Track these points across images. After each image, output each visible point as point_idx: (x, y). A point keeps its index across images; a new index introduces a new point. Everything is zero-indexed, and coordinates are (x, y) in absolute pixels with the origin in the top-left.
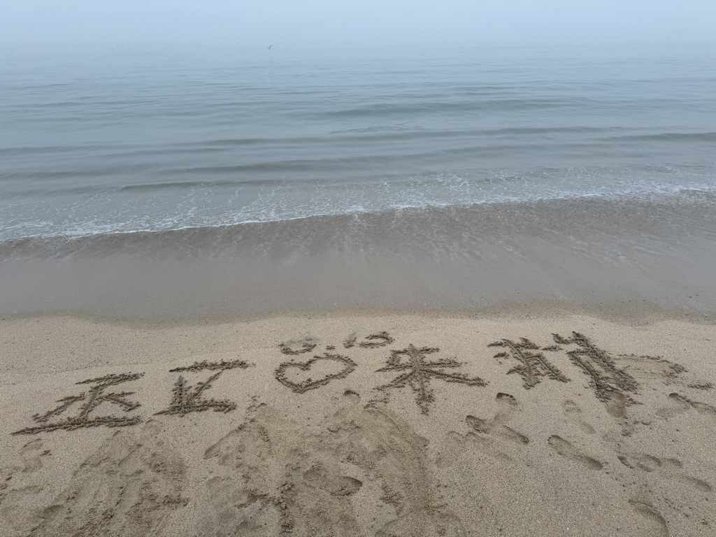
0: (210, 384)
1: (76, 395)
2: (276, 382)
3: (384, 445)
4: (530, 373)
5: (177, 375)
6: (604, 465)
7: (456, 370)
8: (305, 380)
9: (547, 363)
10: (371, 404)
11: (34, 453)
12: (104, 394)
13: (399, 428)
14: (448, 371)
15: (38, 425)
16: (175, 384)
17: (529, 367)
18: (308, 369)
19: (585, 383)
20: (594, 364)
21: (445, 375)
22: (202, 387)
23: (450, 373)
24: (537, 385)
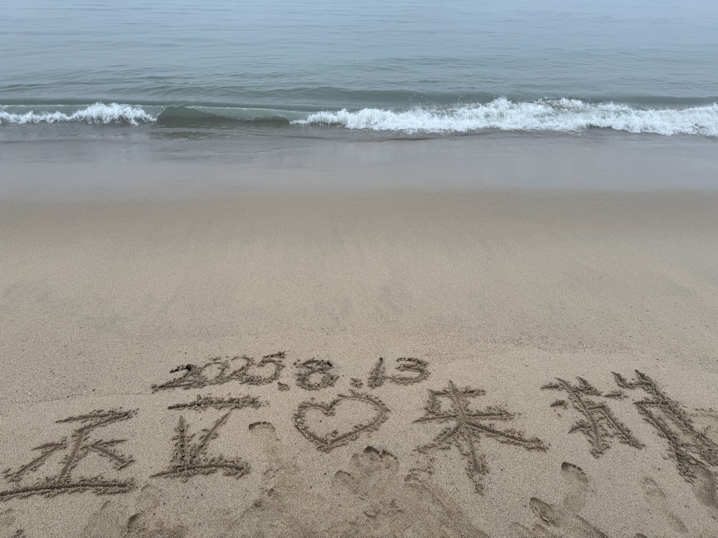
0: (217, 431)
2: (296, 432)
7: (509, 425)
8: (330, 431)
9: (613, 418)
10: (413, 474)
12: (89, 441)
16: (176, 430)
17: (594, 424)
18: (332, 414)
19: (663, 451)
20: (668, 421)
21: (497, 432)
22: (208, 436)
23: (502, 430)
24: (607, 452)
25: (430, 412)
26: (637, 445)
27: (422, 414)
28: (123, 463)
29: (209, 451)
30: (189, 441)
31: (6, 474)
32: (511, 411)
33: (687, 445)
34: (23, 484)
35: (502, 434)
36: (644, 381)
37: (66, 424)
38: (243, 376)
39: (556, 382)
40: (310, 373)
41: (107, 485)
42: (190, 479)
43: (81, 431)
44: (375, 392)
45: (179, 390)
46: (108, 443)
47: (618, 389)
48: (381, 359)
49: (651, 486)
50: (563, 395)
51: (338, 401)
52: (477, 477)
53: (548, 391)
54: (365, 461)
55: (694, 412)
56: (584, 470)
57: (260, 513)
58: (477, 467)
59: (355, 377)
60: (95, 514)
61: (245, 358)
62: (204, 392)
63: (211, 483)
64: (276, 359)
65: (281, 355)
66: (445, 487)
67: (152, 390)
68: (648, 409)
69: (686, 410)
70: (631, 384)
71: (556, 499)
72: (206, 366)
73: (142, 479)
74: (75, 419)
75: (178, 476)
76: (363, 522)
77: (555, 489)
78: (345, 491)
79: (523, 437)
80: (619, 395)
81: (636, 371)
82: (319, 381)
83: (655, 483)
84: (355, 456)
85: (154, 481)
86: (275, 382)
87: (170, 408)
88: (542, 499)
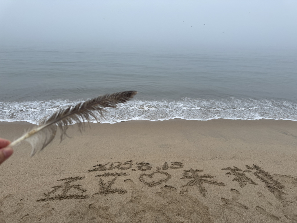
0: (113, 182)
1: (59, 185)
2: (140, 182)
3: (191, 209)
4: (241, 181)
5: (99, 178)
6: (280, 218)
7: (212, 179)
8: (152, 181)
9: (246, 177)
10: (181, 192)
11: (47, 210)
12: (70, 185)
14: (209, 179)
15: (46, 198)
16: (99, 182)
17: (240, 178)
18: (152, 177)
19: (264, 186)
20: (265, 178)
21: (208, 181)
22: (111, 183)
23: (210, 180)
24: (245, 186)
25: (185, 176)
26: (255, 184)
27: (183, 177)
28: (83, 191)
29: (112, 187)
30: (105, 185)
31: (44, 194)
32: (212, 175)
33: (272, 184)
34: (50, 197)
35: (210, 182)
36: (256, 167)
37: (61, 181)
38: (118, 167)
39: (226, 168)
40: (142, 166)
41: (79, 196)
42: (107, 195)
43: (67, 182)
44: (165, 171)
45: (98, 171)
46: (77, 186)
47: (248, 169)
48: (166, 162)
49: (260, 195)
50: (229, 171)
51: (153, 173)
52: (203, 193)
53: (224, 170)
54: (165, 189)
55: (273, 175)
56: (238, 191)
57: (132, 203)
58: (203, 191)
59: (158, 167)
60: (77, 204)
61: (118, 162)
62: (107, 172)
63: (114, 196)
64: (130, 163)
65: (131, 161)
66: (193, 195)
67: (88, 172)
68: (258, 174)
69: (271, 175)
70: (252, 168)
71: (230, 198)
72: (105, 165)
73: (91, 195)
74: (64, 180)
75: (103, 194)
76: (167, 204)
77: (229, 196)
78: (160, 197)
79: (217, 182)
80: (248, 171)
81: (253, 165)
82: (145, 168)
84: (162, 188)
85: (95, 195)
86: (130, 169)
87: (96, 176)
88: (225, 198)
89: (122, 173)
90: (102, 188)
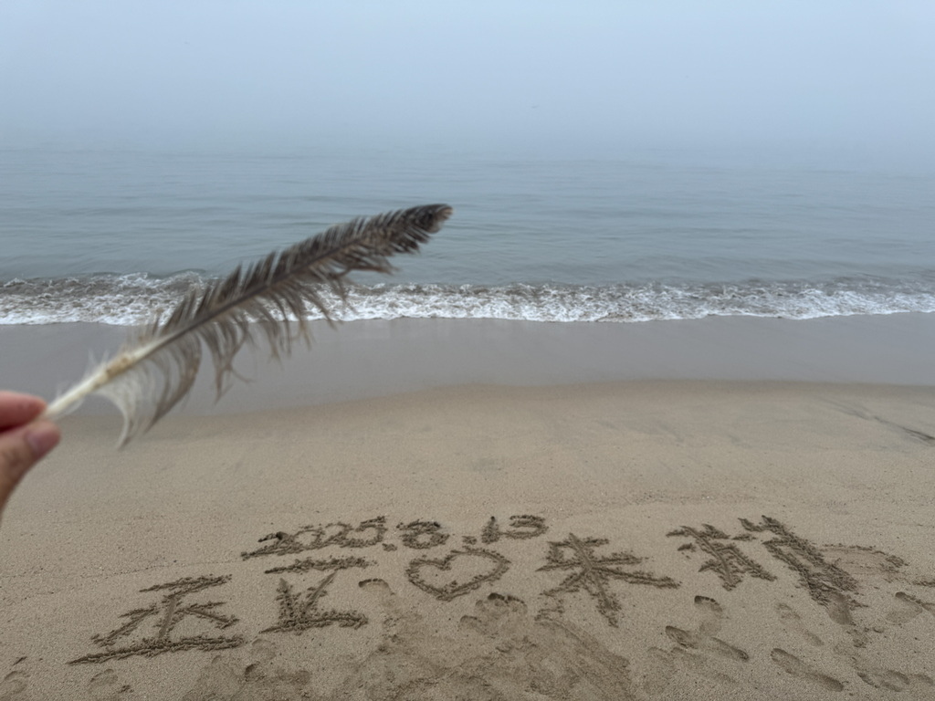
0: (324, 589)
1: (145, 607)
2: (411, 585)
3: (575, 669)
4: (726, 569)
5: (276, 577)
6: (845, 684)
7: (637, 568)
8: (449, 583)
9: (743, 556)
10: (542, 614)
11: (108, 690)
12: (184, 605)
13: (587, 645)
14: (626, 568)
16: (278, 590)
17: (724, 562)
18: (448, 568)
19: (795, 582)
20: (798, 557)
21: (626, 574)
22: (315, 594)
23: (631, 572)
24: (739, 585)
25: (553, 561)
26: (768, 577)
27: (545, 563)
28: (226, 622)
29: (319, 607)
30: (295, 599)
31: (96, 639)
32: (637, 556)
33: (819, 575)
34: (116, 647)
35: (630, 576)
36: (771, 524)
37: (152, 592)
38: (340, 539)
39: (679, 529)
40: (416, 534)
41: (212, 641)
42: (304, 632)
43: (171, 597)
44: (491, 547)
45: (274, 556)
46: (205, 606)
47: (746, 532)
48: (493, 518)
49: (786, 611)
50: (690, 540)
51: (452, 557)
52: (609, 613)
53: (673, 538)
54: (491, 606)
55: (824, 548)
56: (718, 601)
57: (385, 657)
58: (609, 606)
59: (467, 535)
60: (206, 668)
61: (340, 524)
62: (303, 556)
63: (328, 634)
64: (377, 524)
65: (381, 519)
66: (577, 623)
67: (242, 559)
68: (778, 547)
69: (815, 546)
70: (758, 527)
71: (692, 626)
72: (298, 534)
73: (253, 634)
74: (161, 587)
75: (290, 630)
76: (497, 656)
77: (690, 618)
78: (473, 633)
79: (653, 577)
80: (747, 537)
81: (763, 516)
82: (428, 541)
83: (789, 608)
84: (479, 603)
85: (265, 636)
86: (379, 544)
87: (267, 572)
88: (678, 626)
89: (352, 558)
90: (288, 612)
